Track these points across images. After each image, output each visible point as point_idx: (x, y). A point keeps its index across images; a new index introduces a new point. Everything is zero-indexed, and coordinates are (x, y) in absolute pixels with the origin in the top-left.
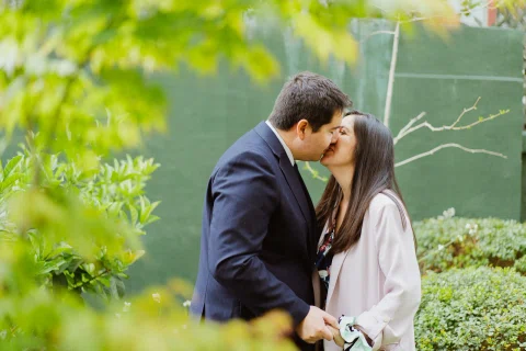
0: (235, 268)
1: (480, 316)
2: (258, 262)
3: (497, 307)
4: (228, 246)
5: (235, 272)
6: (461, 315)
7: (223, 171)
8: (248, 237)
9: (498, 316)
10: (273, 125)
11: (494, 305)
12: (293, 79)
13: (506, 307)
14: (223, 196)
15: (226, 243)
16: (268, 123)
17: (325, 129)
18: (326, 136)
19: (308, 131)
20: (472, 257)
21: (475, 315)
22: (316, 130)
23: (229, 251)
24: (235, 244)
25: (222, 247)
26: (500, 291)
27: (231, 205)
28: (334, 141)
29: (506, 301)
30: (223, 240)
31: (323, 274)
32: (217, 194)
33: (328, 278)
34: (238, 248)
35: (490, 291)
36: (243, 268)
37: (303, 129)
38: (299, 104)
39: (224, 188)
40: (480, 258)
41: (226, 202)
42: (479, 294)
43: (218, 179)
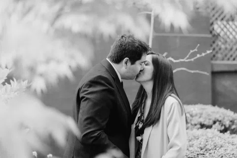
0: (92, 137)
1: (204, 154)
2: (104, 135)
3: (212, 149)
4: (89, 126)
5: (92, 140)
6: (195, 155)
7: (87, 85)
8: (100, 121)
9: (213, 154)
10: (110, 60)
11: (210, 148)
12: (121, 36)
13: (216, 149)
14: (87, 99)
15: (88, 124)
16: (108, 59)
17: (138, 62)
18: (138, 66)
19: (129, 64)
20: (191, 124)
21: (201, 154)
22: (133, 63)
23: (89, 128)
24: (93, 125)
25: (85, 126)
26: (212, 141)
27: (90, 103)
28: (142, 69)
29: (215, 146)
30: (86, 122)
31: (139, 138)
32: (83, 97)
33: (142, 140)
34: (94, 127)
35: (207, 142)
36: (97, 138)
37: (126, 63)
38: (124, 50)
39: (86, 94)
40: (196, 125)
41: (88, 102)
42: (202, 143)
43: (83, 89)
